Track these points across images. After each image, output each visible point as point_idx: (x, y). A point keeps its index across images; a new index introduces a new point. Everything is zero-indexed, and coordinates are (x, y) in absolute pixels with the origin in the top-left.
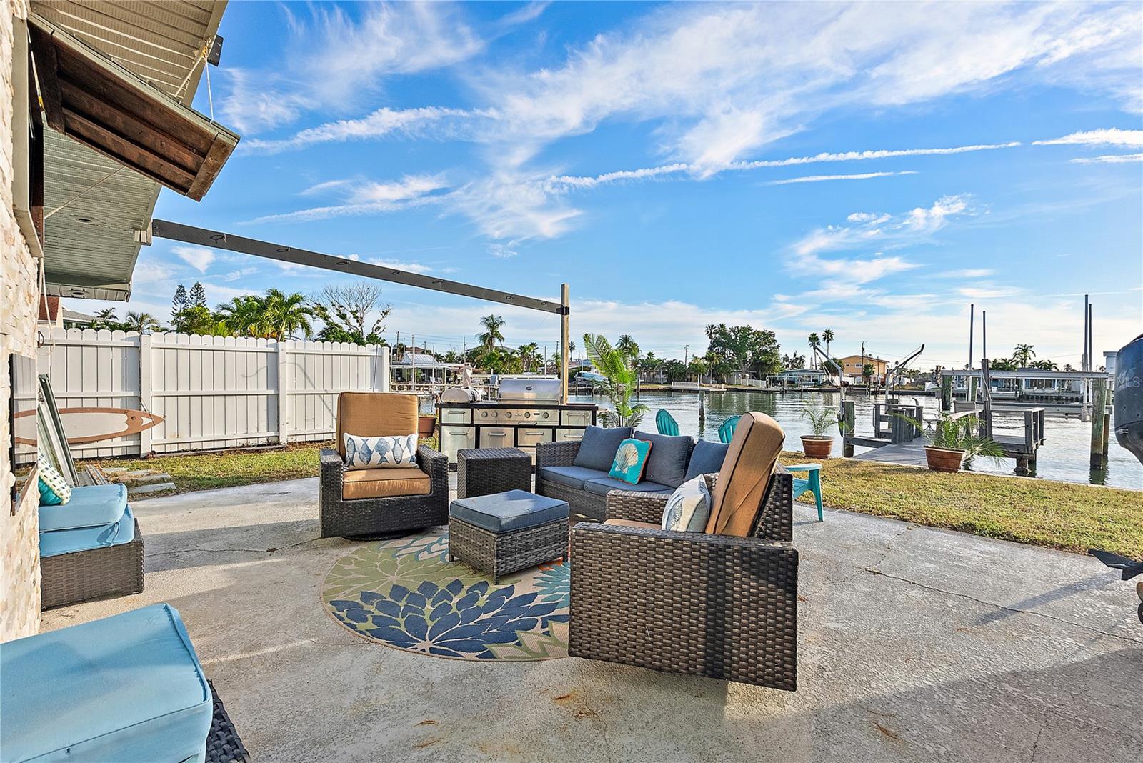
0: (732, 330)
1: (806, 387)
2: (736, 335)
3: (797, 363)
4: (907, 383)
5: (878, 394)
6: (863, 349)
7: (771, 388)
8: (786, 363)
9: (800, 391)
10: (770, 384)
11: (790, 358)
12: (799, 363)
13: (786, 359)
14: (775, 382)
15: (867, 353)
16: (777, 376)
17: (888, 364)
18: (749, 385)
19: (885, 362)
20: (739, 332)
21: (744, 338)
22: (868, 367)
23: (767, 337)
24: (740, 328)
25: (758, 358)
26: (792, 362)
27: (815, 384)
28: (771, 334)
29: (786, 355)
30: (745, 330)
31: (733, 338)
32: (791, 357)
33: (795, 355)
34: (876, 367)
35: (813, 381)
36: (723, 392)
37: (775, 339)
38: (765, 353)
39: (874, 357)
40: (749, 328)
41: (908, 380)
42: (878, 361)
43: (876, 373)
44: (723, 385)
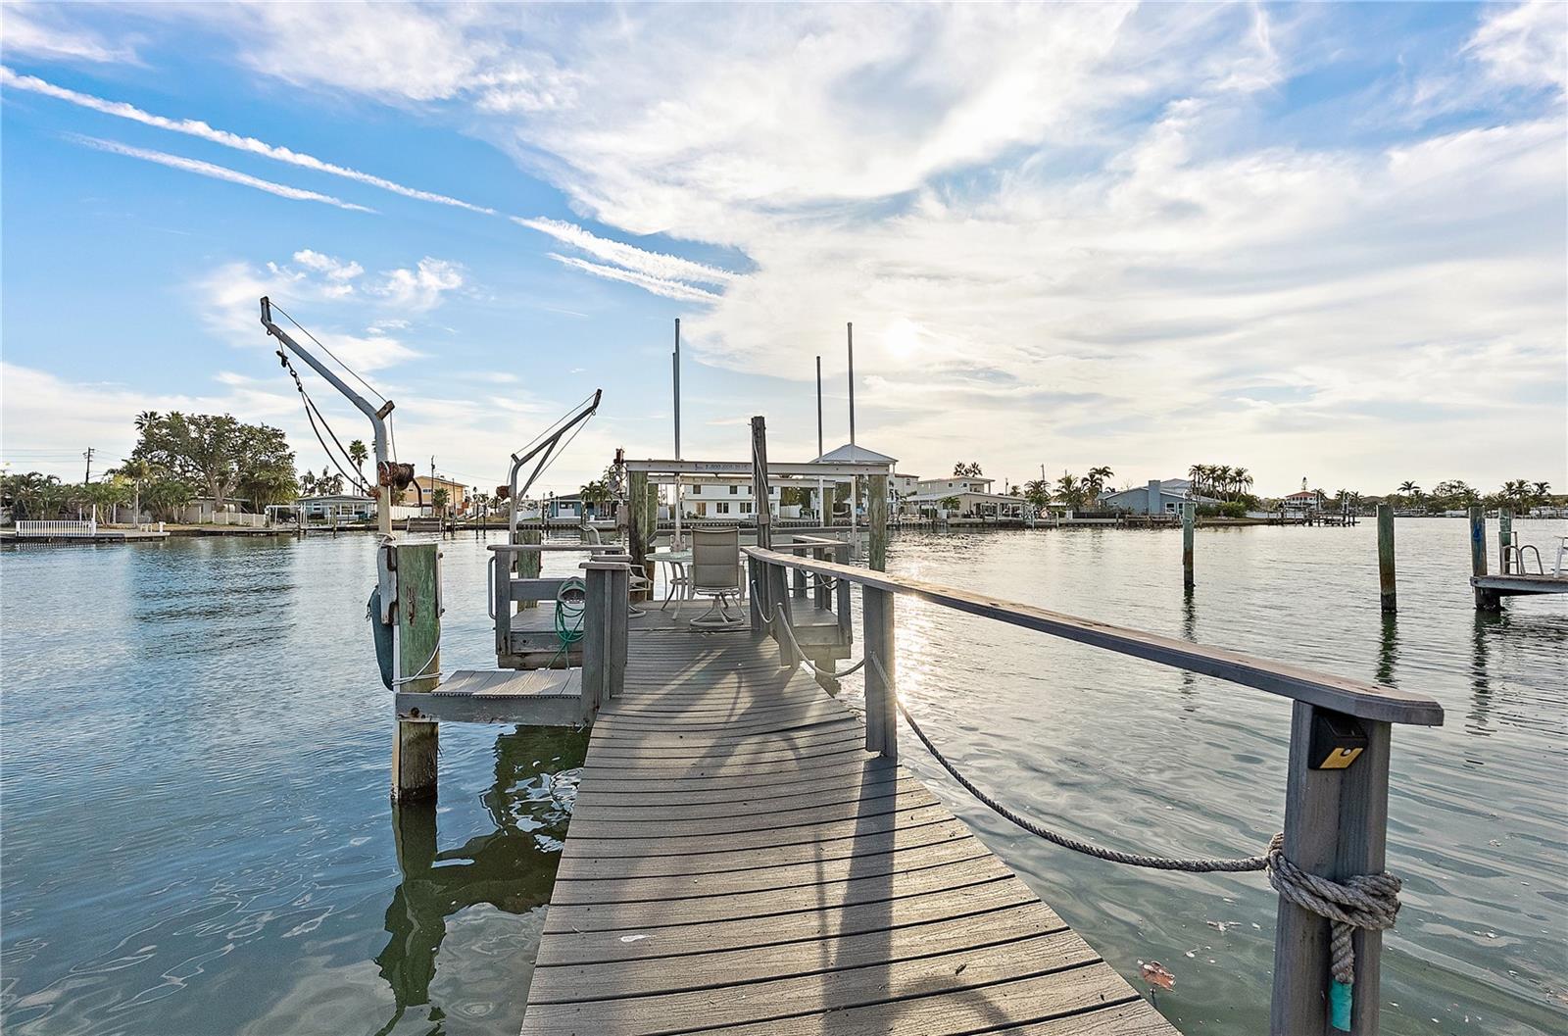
0: (192, 421)
1: (343, 524)
2: (201, 431)
3: (329, 484)
4: (491, 514)
5: (457, 529)
6: (433, 467)
7: (275, 527)
8: (309, 486)
9: (332, 530)
10: (272, 520)
11: (316, 478)
12: (333, 486)
13: (309, 478)
14: (284, 515)
15: (438, 473)
16: (291, 506)
17: (466, 489)
18: (231, 524)
19: (462, 487)
20: (208, 424)
21: (219, 438)
22: (440, 493)
23: (271, 438)
24: (210, 418)
25: (252, 475)
26: (321, 484)
27: (360, 518)
28: (277, 434)
29: (310, 473)
30: (222, 425)
31: (194, 435)
32: (318, 475)
33: (325, 473)
34: (451, 493)
35: (356, 513)
36: (163, 538)
37: (284, 442)
38: (266, 465)
39: (448, 479)
40: (231, 421)
41: (493, 510)
42: (454, 485)
43: (452, 501)
44: (161, 524)
